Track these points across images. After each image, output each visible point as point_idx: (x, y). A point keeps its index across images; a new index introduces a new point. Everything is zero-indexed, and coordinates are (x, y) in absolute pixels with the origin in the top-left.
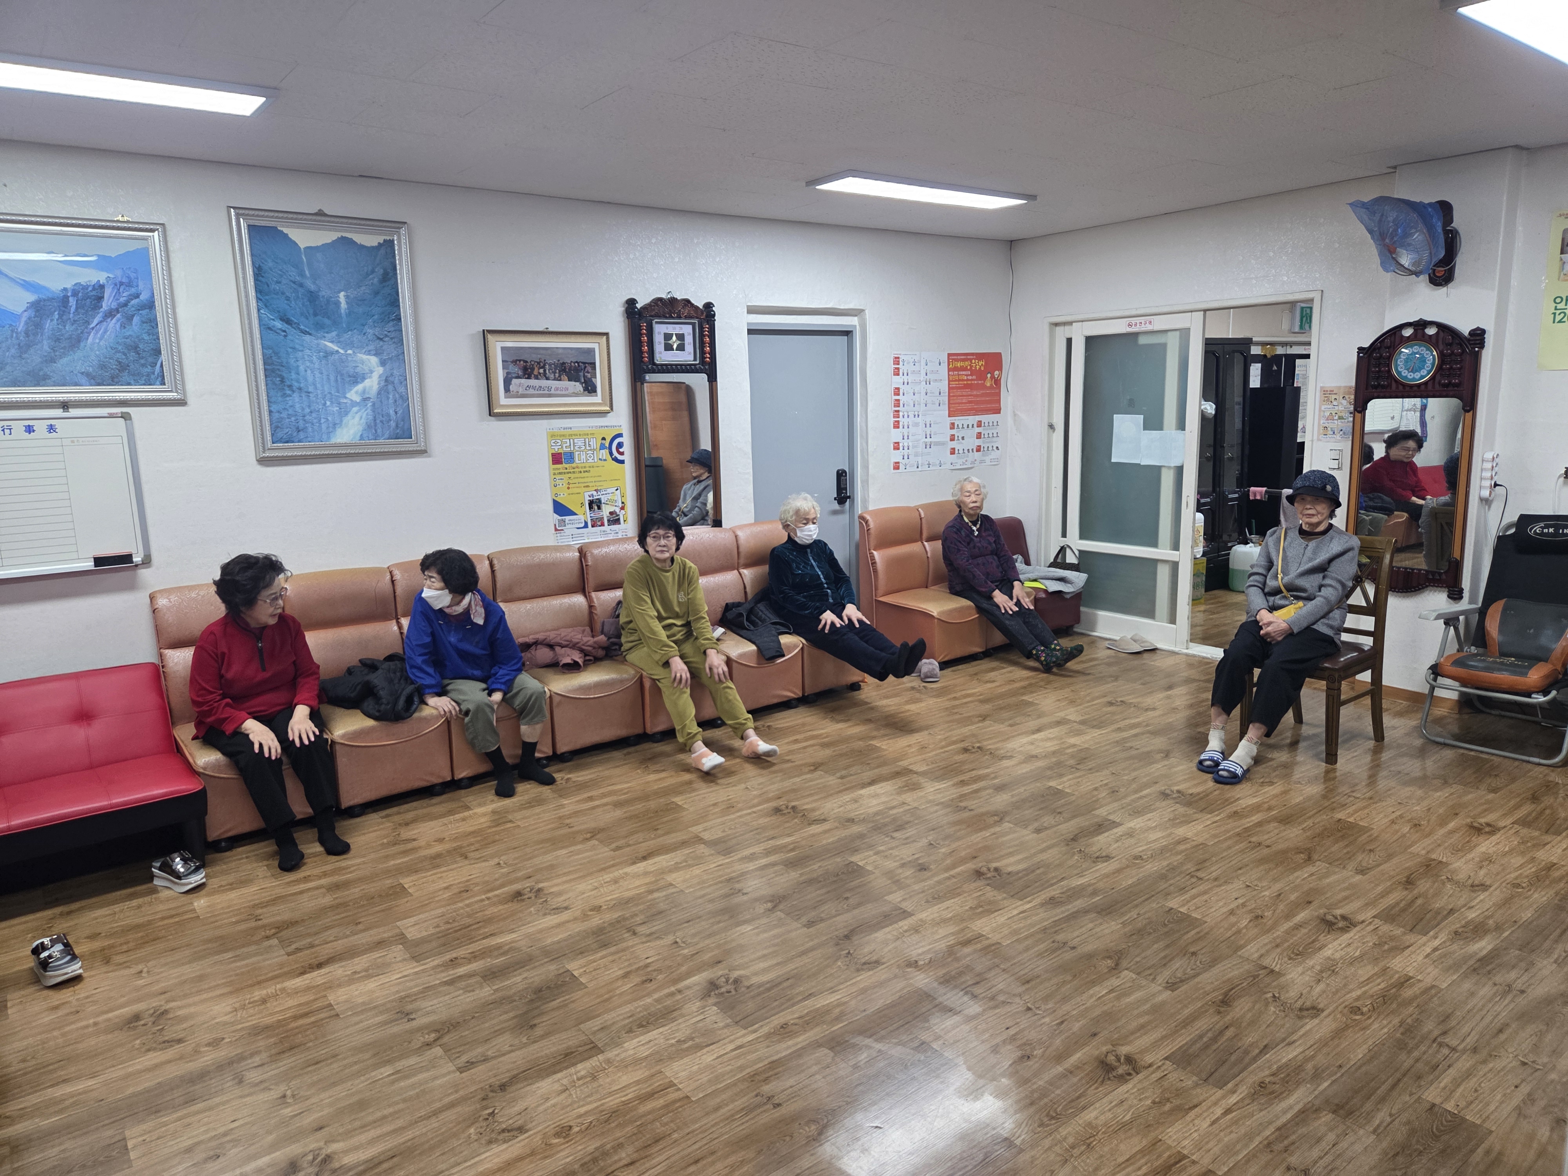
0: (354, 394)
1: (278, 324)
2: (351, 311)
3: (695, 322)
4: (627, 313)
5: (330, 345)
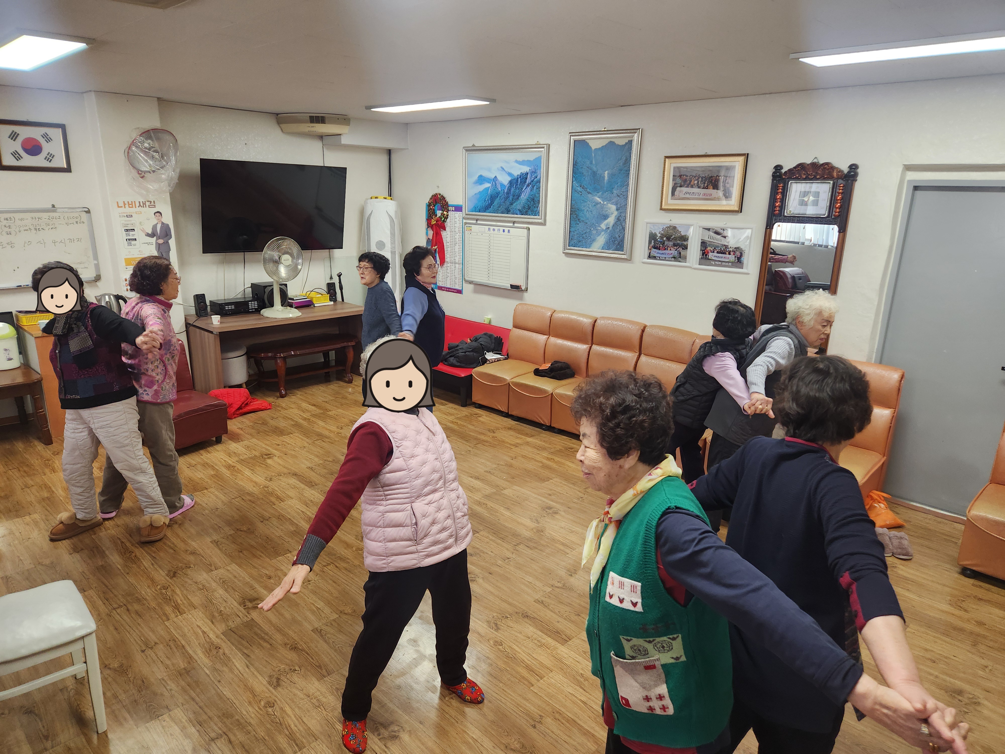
0: (603, 226)
1: (579, 189)
2: (609, 181)
3: (832, 182)
4: (773, 176)
5: (598, 199)
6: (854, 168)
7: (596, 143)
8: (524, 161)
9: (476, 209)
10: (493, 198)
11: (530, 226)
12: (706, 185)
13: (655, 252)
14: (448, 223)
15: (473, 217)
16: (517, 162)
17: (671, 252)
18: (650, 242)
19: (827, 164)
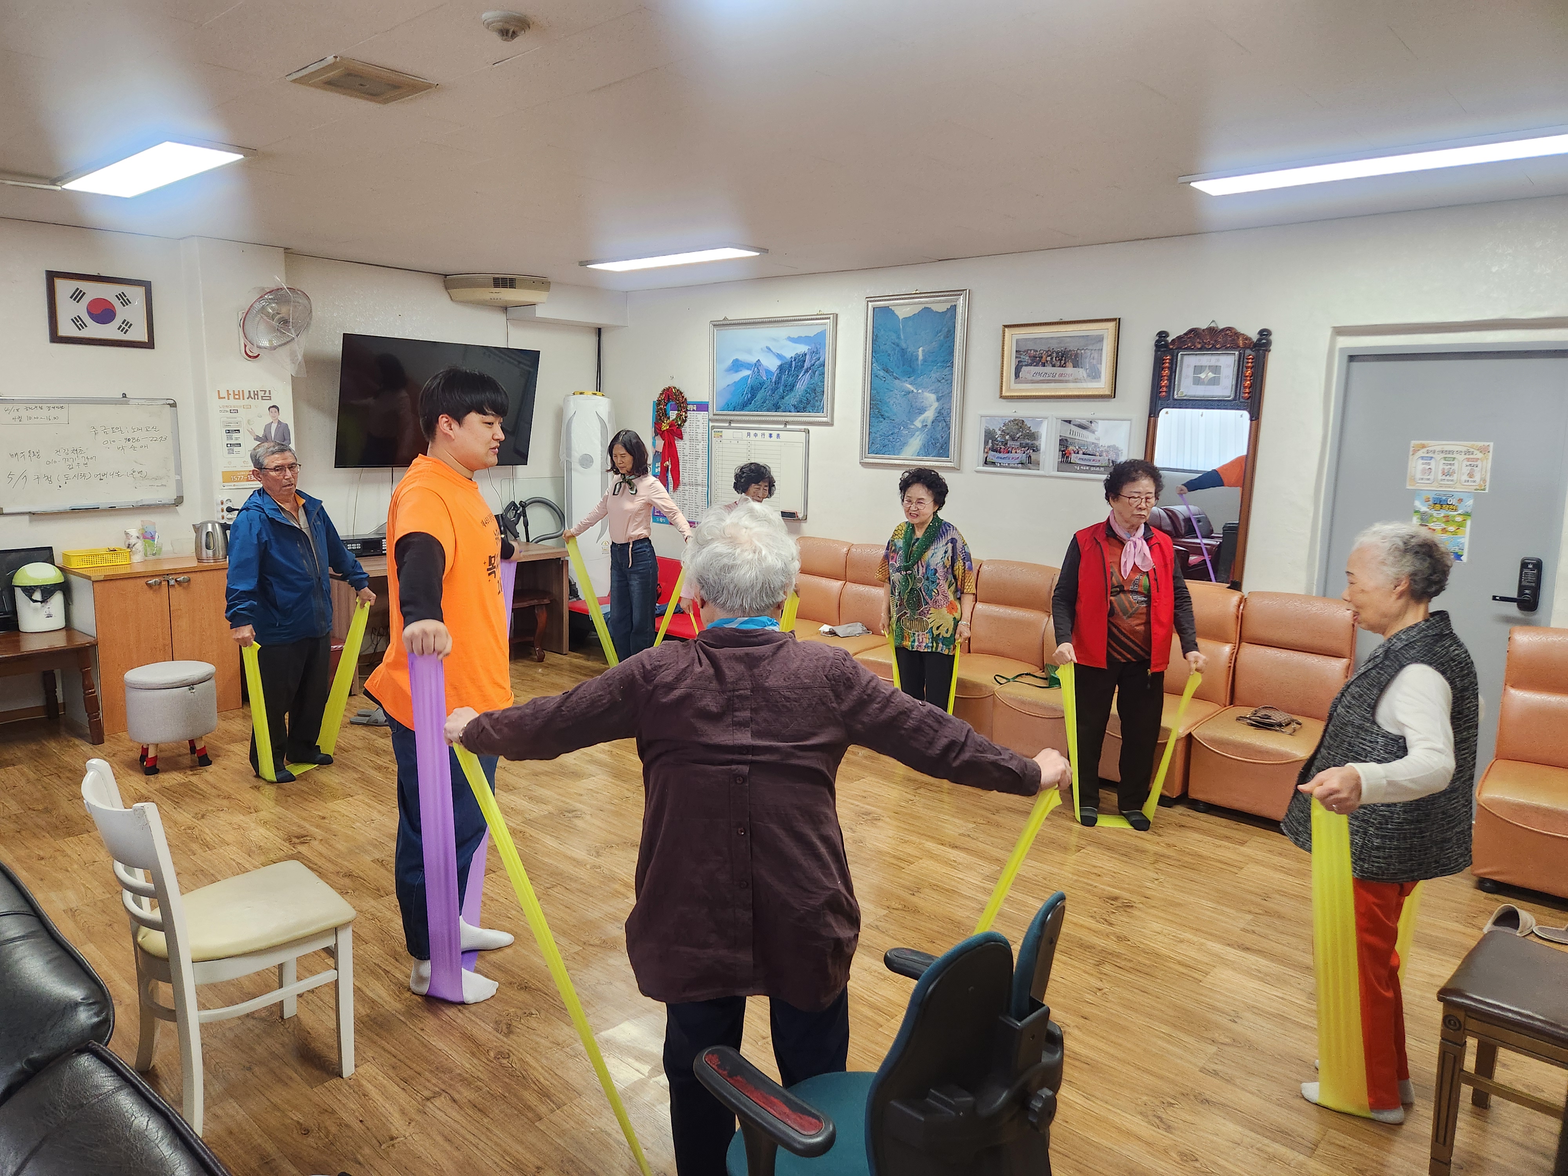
0: (918, 423)
1: (882, 373)
2: (925, 360)
3: (1237, 353)
4: (1156, 346)
5: (909, 386)
6: (1265, 334)
7: (904, 311)
8: (800, 337)
9: (728, 407)
10: (754, 391)
11: (809, 427)
12: (1063, 362)
13: (992, 456)
14: (686, 429)
15: (725, 417)
16: (791, 339)
17: (1017, 455)
18: (986, 443)
19: (1229, 329)
